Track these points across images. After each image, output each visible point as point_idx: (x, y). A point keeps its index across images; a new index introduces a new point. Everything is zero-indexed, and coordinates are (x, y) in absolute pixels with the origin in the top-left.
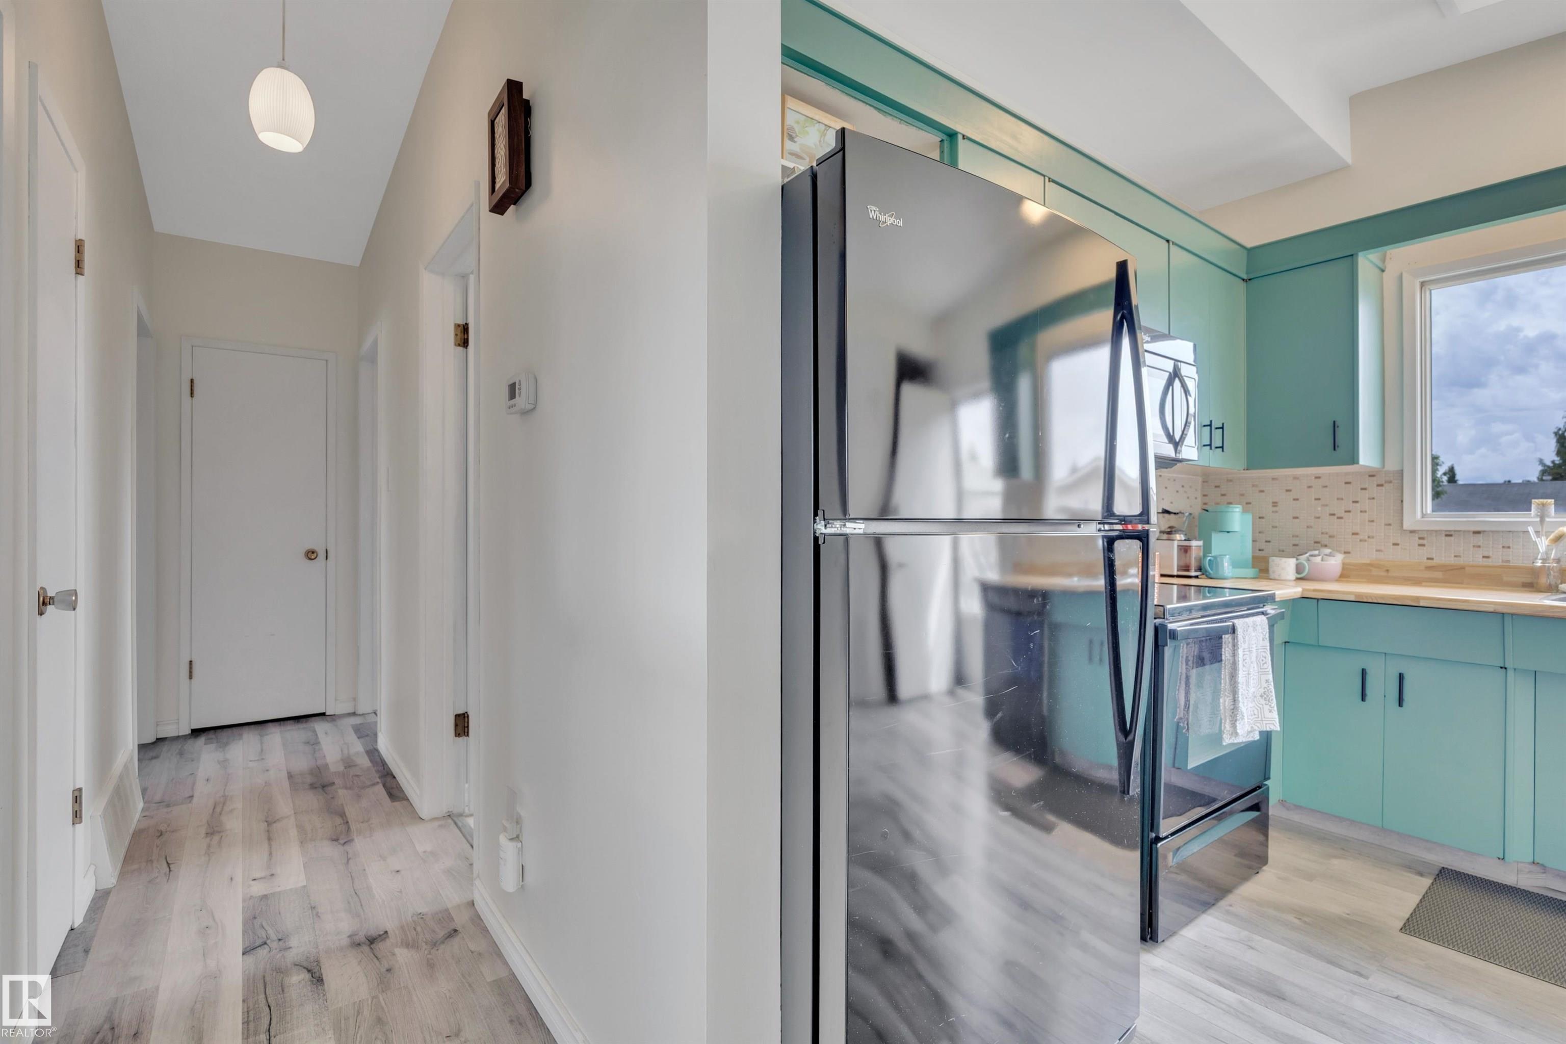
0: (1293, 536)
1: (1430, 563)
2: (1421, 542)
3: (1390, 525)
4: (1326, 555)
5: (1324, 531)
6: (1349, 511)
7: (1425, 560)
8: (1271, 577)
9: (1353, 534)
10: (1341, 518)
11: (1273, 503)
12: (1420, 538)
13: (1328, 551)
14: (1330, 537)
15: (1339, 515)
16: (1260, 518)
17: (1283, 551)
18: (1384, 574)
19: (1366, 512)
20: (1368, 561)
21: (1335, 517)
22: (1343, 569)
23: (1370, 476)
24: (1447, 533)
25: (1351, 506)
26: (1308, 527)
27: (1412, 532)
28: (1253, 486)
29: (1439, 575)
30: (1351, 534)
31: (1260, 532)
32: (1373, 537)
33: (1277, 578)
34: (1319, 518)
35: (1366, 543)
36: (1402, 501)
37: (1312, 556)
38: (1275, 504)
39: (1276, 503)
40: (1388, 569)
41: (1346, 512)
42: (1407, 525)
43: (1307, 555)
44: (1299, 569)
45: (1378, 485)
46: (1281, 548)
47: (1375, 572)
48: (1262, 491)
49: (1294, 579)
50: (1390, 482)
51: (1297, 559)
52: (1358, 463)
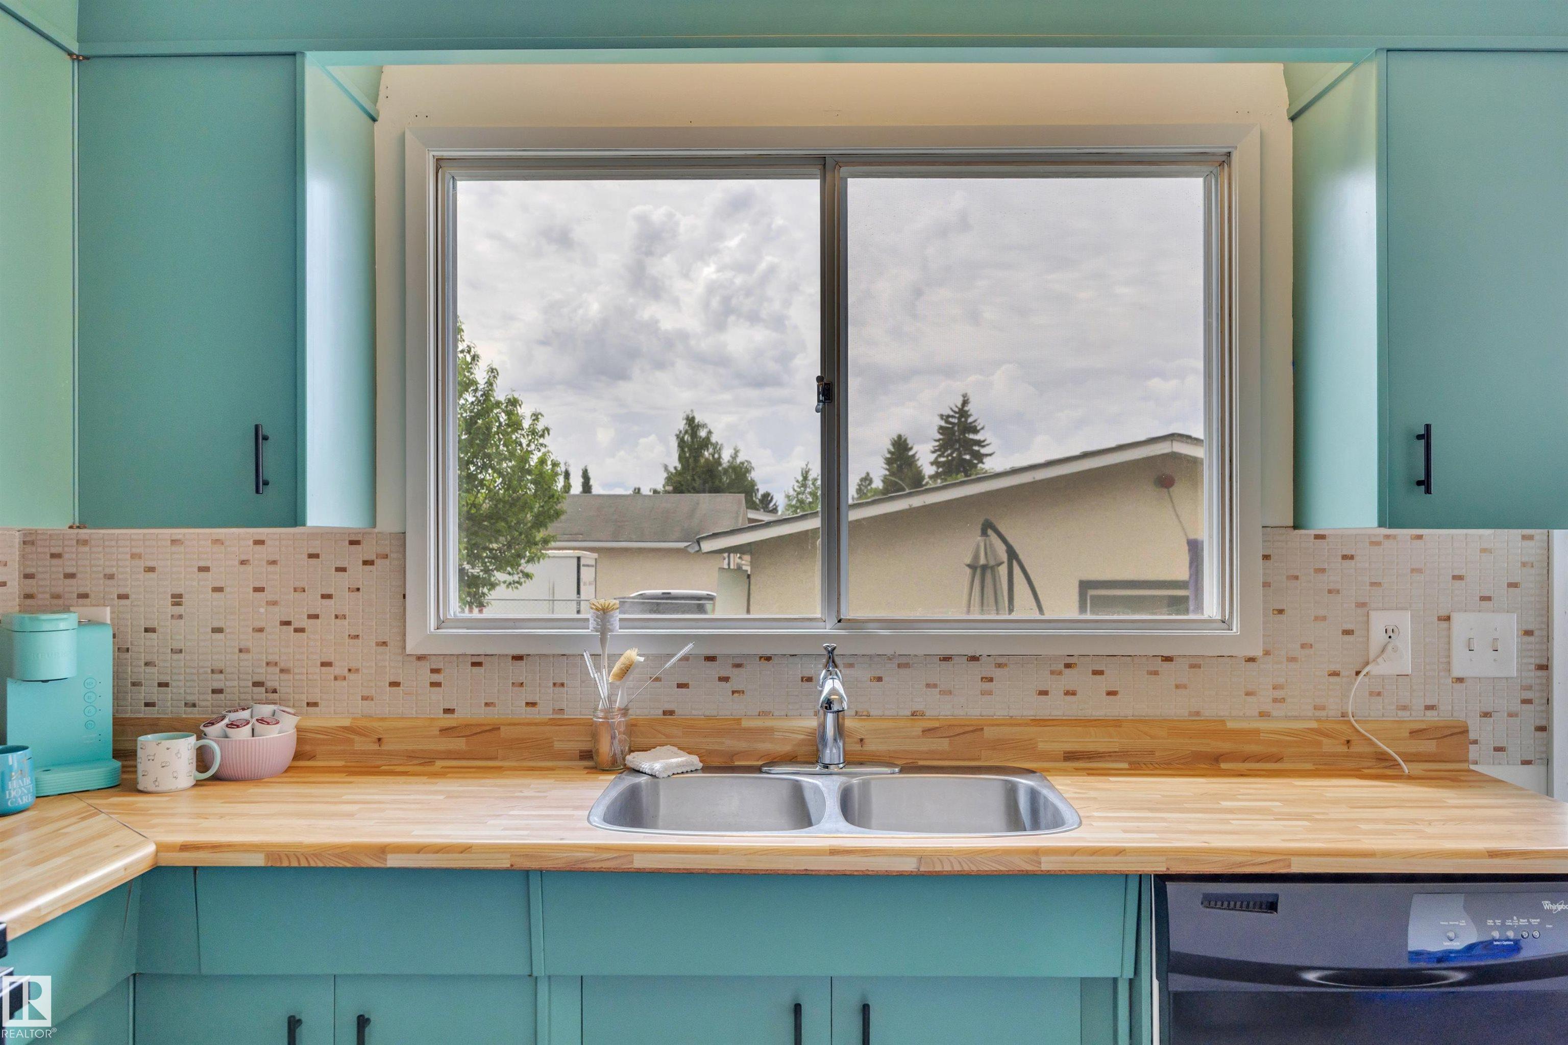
0: (213, 671)
1: (448, 720)
2: (436, 678)
3: (384, 644)
4: (261, 721)
5: (271, 658)
6: (316, 617)
7: (441, 715)
8: (140, 787)
9: (323, 664)
10: (302, 630)
11: (173, 596)
12: (434, 671)
13: (266, 710)
14: (282, 671)
15: (296, 625)
16: (146, 630)
17: (194, 705)
18: (376, 747)
19: (344, 617)
20: (347, 723)
21: (292, 628)
22: (300, 741)
23: (352, 543)
24: (476, 660)
25: (319, 606)
26: (241, 651)
27: (420, 658)
28: (134, 556)
29: (459, 744)
30: (319, 664)
31: (146, 664)
32: (357, 670)
33: (151, 788)
34: (261, 630)
35: (345, 683)
36: (404, 596)
37: (231, 725)
38: (177, 600)
39: (180, 596)
40: (381, 736)
41: (310, 617)
42: (413, 646)
43: (226, 721)
44: (203, 760)
45: (365, 563)
46: (190, 698)
47: (362, 744)
48: (151, 569)
49: (194, 783)
50: (386, 557)
51: (199, 738)
52: (303, 524)
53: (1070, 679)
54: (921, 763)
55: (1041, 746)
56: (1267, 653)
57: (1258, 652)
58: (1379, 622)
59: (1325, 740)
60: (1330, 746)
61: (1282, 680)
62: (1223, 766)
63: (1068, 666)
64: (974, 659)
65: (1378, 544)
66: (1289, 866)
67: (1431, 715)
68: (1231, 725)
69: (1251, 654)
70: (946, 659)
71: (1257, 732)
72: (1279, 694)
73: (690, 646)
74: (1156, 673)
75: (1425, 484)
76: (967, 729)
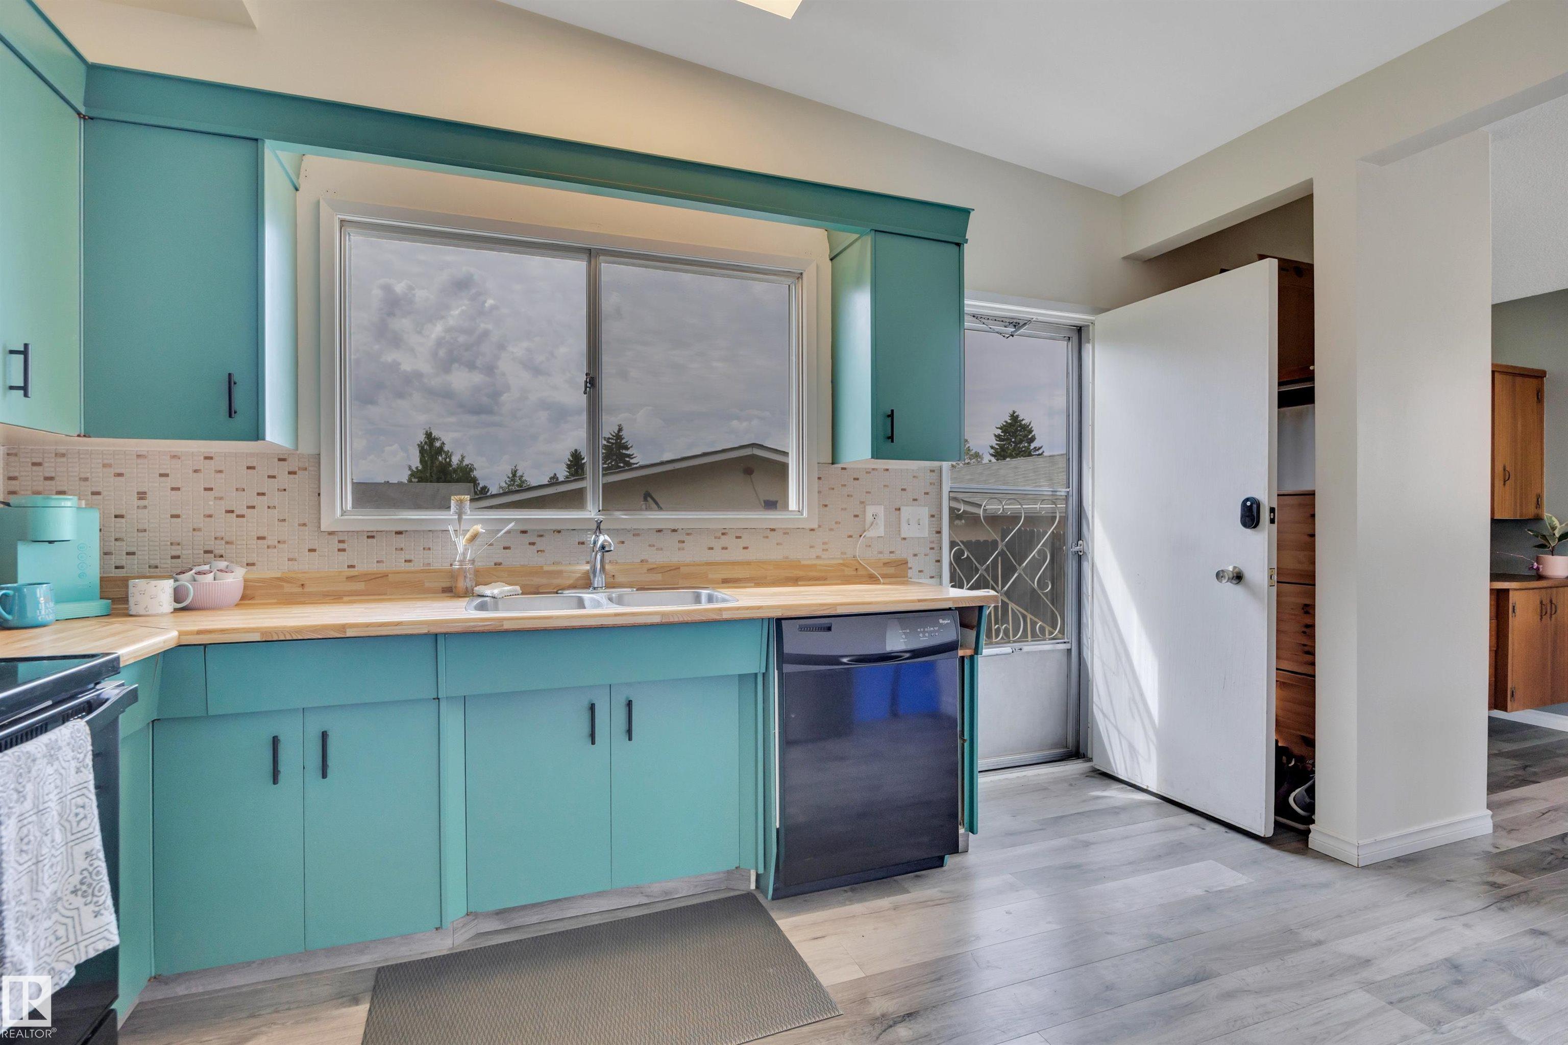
0: (172, 544)
1: (352, 572)
2: (342, 546)
3: (304, 525)
4: (221, 571)
5: (218, 535)
6: (253, 507)
7: (346, 569)
8: (131, 613)
9: (258, 538)
10: (243, 516)
11: (138, 493)
12: (340, 542)
13: (222, 564)
14: (227, 543)
15: (239, 513)
16: (116, 517)
17: (156, 567)
18: (300, 590)
19: (275, 507)
20: (279, 575)
21: (234, 515)
22: (245, 588)
23: (280, 460)
24: (370, 534)
25: (256, 501)
26: (194, 530)
27: (331, 533)
28: (104, 466)
29: (361, 586)
30: (256, 538)
31: (116, 540)
32: (284, 542)
33: (142, 612)
34: (210, 516)
35: (275, 550)
36: (319, 494)
37: (199, 573)
38: (142, 496)
39: (145, 493)
40: (303, 583)
41: (248, 507)
42: (325, 525)
43: (193, 571)
44: (178, 596)
45: (290, 473)
46: (153, 562)
47: (288, 588)
48: (120, 475)
49: (172, 611)
50: (306, 469)
51: (176, 580)
52: (264, 439)
53: (724, 541)
54: (646, 587)
55: (710, 576)
56: (819, 526)
57: (815, 526)
58: (870, 510)
59: (846, 569)
60: (849, 572)
61: (826, 540)
62: (799, 583)
63: (723, 534)
64: (674, 531)
65: (870, 473)
66: (836, 610)
67: (893, 556)
68: (803, 562)
69: (812, 527)
70: (660, 531)
71: (815, 565)
72: (825, 547)
73: (513, 524)
74: (767, 537)
75: (891, 438)
76: (671, 568)
